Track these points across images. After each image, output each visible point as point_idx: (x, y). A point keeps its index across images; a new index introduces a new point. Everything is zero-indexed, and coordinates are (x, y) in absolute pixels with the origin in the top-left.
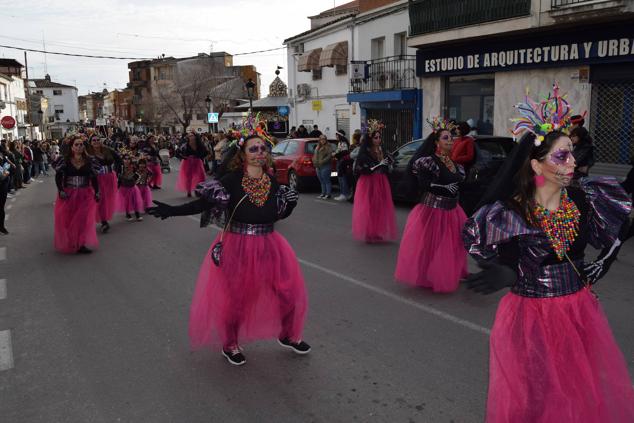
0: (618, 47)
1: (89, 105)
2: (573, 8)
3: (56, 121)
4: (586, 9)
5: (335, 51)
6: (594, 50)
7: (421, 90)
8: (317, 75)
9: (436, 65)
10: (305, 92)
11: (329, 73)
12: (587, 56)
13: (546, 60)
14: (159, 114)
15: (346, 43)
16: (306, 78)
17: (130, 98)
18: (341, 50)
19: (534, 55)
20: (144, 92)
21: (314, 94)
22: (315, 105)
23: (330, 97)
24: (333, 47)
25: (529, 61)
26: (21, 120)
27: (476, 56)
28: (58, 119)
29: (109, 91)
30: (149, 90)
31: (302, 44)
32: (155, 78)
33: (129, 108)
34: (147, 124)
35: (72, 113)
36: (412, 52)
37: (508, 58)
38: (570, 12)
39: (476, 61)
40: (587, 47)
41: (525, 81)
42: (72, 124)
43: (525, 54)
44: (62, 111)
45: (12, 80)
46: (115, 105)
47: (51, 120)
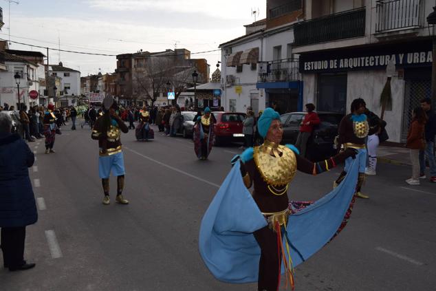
0: (419, 58)
1: (88, 84)
2: (388, 33)
3: (64, 94)
4: (396, 34)
5: (250, 54)
6: (405, 59)
7: (302, 82)
8: (240, 70)
9: (311, 65)
10: (231, 81)
11: (247, 68)
12: (401, 63)
13: (377, 64)
14: (136, 92)
15: (258, 49)
16: (232, 71)
17: (116, 80)
18: (255, 53)
19: (369, 61)
20: (127, 76)
21: (237, 82)
22: (237, 90)
23: (247, 85)
24: (249, 51)
25: (367, 65)
26: (42, 93)
27: (336, 61)
28: (66, 93)
29: (103, 74)
30: (130, 75)
31: (231, 48)
32: (135, 66)
33: (115, 87)
34: (127, 99)
35: (76, 89)
36: (297, 56)
37: (354, 62)
38: (386, 35)
39: (336, 64)
40: (401, 57)
41: (365, 78)
42: (75, 97)
43: (364, 60)
44: (69, 88)
45: (37, 66)
46: (106, 84)
47: (61, 93)
